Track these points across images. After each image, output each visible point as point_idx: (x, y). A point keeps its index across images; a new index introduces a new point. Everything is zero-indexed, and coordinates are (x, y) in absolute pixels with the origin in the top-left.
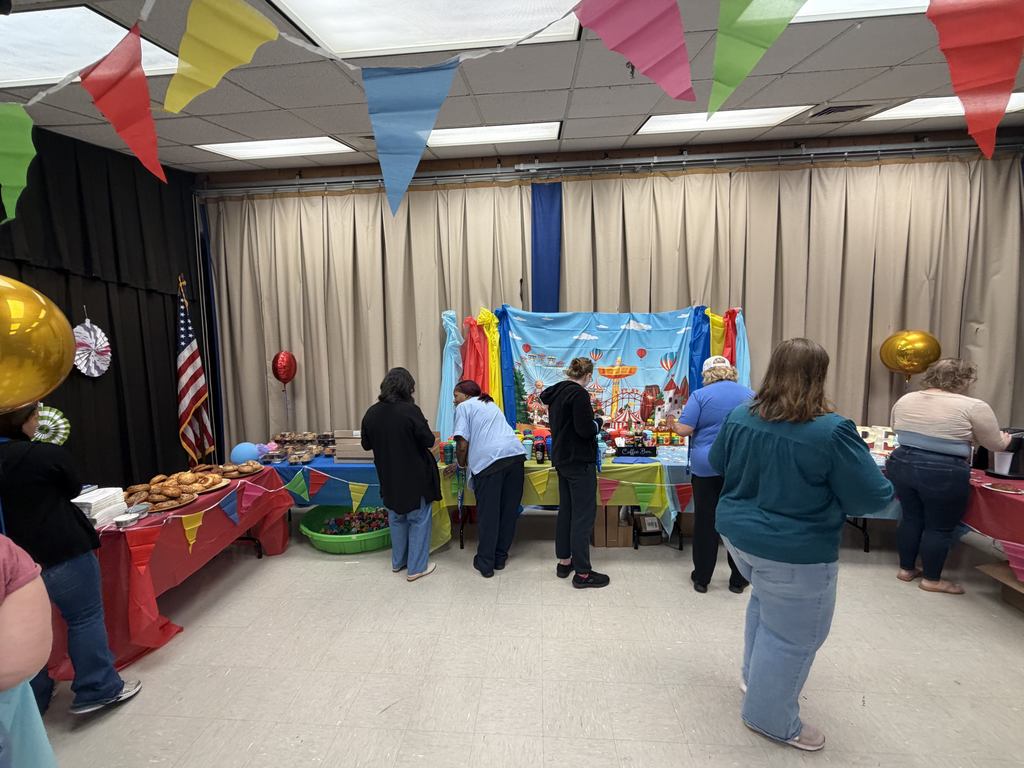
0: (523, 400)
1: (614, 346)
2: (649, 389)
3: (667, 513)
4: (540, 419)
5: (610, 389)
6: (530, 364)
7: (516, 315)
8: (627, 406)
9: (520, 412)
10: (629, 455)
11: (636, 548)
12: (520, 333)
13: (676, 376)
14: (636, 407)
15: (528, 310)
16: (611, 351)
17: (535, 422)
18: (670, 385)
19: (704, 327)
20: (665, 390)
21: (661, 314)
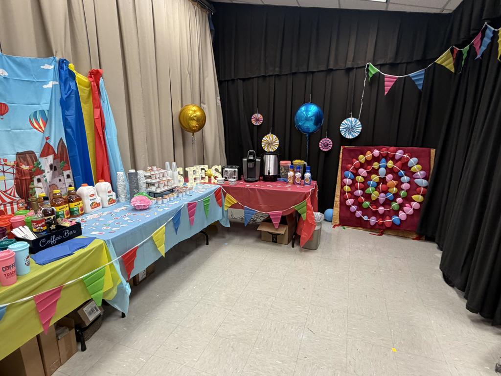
2: (22, 157)
3: (121, 289)
10: (50, 245)
11: (84, 349)
13: (52, 138)
14: (8, 182)
18: (47, 150)
19: (72, 84)
20: (41, 156)
21: (19, 58)
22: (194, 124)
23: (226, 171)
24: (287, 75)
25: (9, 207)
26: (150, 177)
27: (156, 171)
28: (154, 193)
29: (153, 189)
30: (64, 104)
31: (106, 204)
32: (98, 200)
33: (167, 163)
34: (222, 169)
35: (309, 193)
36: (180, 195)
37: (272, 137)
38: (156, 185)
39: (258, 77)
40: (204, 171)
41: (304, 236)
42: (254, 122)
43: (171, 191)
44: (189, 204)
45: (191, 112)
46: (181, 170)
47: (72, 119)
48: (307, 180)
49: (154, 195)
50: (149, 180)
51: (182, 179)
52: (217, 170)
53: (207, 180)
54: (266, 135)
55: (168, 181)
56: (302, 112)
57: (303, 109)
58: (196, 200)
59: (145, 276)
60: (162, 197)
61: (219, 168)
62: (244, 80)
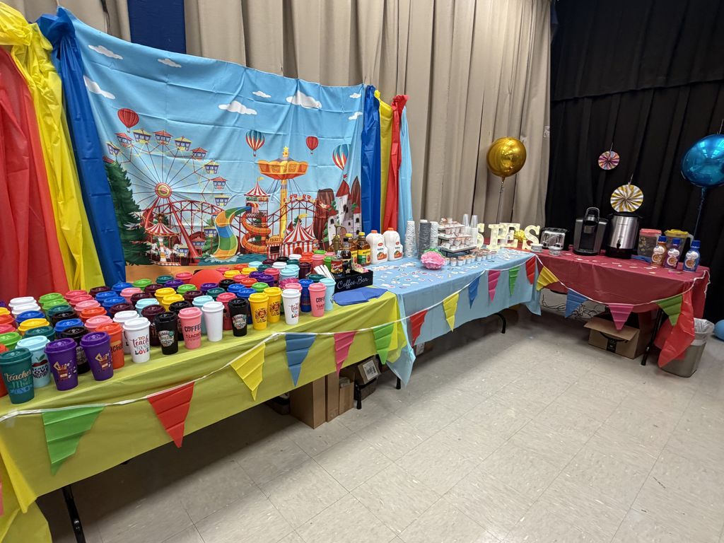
0: (134, 220)
1: (279, 130)
2: (322, 193)
4: (169, 252)
5: (277, 195)
6: (139, 150)
7: (97, 41)
8: (298, 220)
9: (127, 243)
11: (360, 407)
12: (108, 83)
13: (349, 176)
14: (308, 220)
15: (121, 37)
16: (276, 135)
17: (163, 260)
18: (343, 189)
19: (375, 114)
20: (338, 195)
21: (332, 88)
22: (507, 165)
23: (547, 235)
24: (679, 87)
25: (306, 246)
26: (444, 231)
27: (451, 224)
28: (447, 252)
29: (447, 246)
30: (365, 138)
31: (392, 257)
32: (385, 252)
33: (466, 216)
34: (541, 231)
35: (691, 283)
36: (480, 259)
37: (632, 189)
38: (451, 242)
39: (622, 94)
40: (512, 231)
41: (668, 350)
42: (601, 164)
43: (467, 252)
44: (491, 272)
45: (505, 148)
46: (481, 226)
47: (370, 155)
48: (690, 262)
49: (447, 254)
50: (442, 235)
51: (482, 239)
52: (532, 232)
53: (515, 245)
54: (621, 185)
55: (466, 238)
56: (700, 150)
57: (703, 144)
58: (500, 267)
59: (422, 351)
60: (457, 258)
61: (537, 229)
62: (594, 98)
